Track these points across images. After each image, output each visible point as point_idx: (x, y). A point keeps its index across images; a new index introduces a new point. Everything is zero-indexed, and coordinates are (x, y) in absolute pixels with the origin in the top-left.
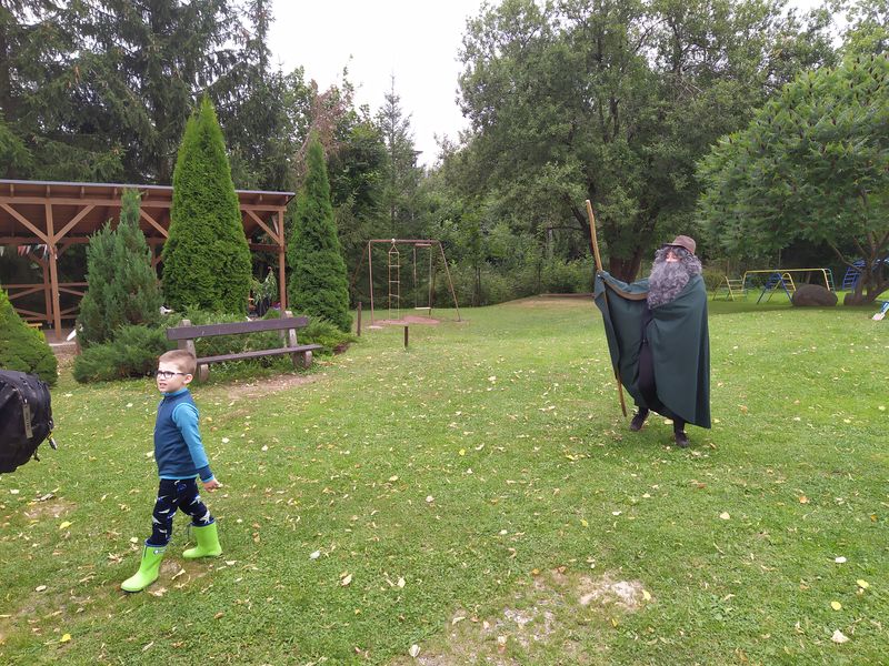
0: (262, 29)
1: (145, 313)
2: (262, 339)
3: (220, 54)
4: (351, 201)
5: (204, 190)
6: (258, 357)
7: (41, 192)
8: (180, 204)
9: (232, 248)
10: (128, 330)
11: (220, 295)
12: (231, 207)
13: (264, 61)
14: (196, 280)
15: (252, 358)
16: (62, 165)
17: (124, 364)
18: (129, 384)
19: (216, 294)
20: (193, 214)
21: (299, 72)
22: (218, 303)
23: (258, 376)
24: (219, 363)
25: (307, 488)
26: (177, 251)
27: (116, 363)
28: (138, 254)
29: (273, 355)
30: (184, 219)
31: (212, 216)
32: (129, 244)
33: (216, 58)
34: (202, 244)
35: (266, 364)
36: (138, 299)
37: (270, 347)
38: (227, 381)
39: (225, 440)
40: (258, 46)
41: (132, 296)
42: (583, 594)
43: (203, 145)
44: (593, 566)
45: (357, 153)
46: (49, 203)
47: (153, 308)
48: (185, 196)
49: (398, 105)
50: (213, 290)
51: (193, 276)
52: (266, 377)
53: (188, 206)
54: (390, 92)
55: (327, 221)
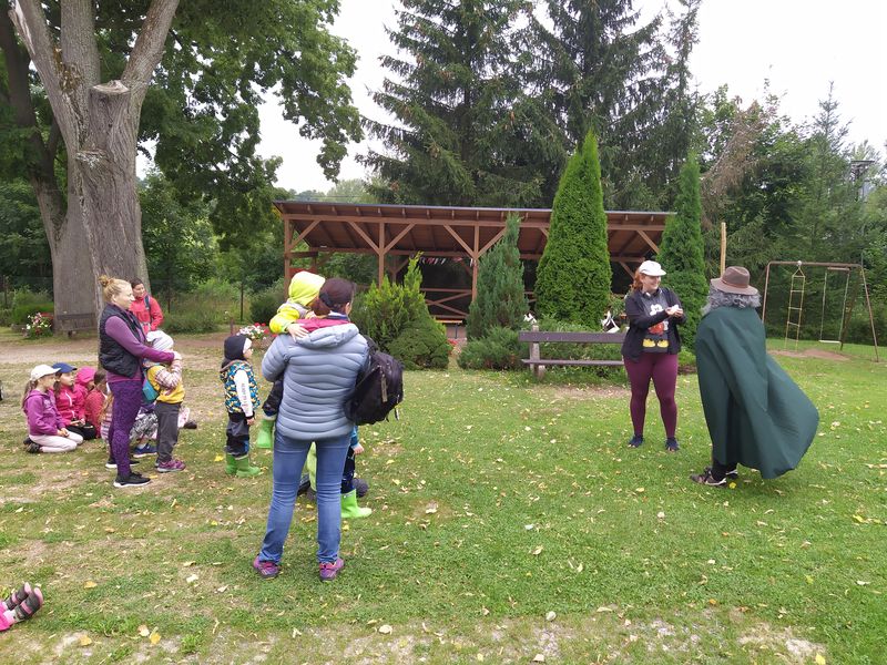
0: (684, 53)
1: (512, 317)
2: (603, 351)
3: (642, 84)
4: (760, 220)
5: (576, 214)
6: (596, 366)
7: (472, 216)
8: (556, 226)
9: (594, 265)
10: (496, 330)
11: (578, 308)
12: (598, 229)
13: (683, 84)
14: (559, 293)
15: (590, 366)
16: (496, 193)
17: (490, 357)
18: (489, 374)
19: (575, 306)
20: (564, 235)
21: (722, 91)
22: (575, 314)
23: (590, 383)
24: (561, 366)
25: (562, 478)
26: (548, 267)
27: (484, 356)
28: (512, 269)
29: (610, 366)
30: (556, 239)
31: (580, 237)
32: (507, 260)
33: (637, 87)
34: (568, 261)
35: (601, 374)
36: (508, 306)
37: (608, 358)
38: (561, 383)
39: (528, 429)
40: (680, 69)
41: (503, 303)
42: (747, 635)
43: (581, 174)
44: (781, 616)
45: (777, 168)
46: (477, 225)
47: (518, 314)
48: (560, 219)
49: (835, 112)
50: (572, 302)
51: (557, 289)
52: (597, 384)
53: (561, 228)
54: (825, 99)
55: (692, 242)
